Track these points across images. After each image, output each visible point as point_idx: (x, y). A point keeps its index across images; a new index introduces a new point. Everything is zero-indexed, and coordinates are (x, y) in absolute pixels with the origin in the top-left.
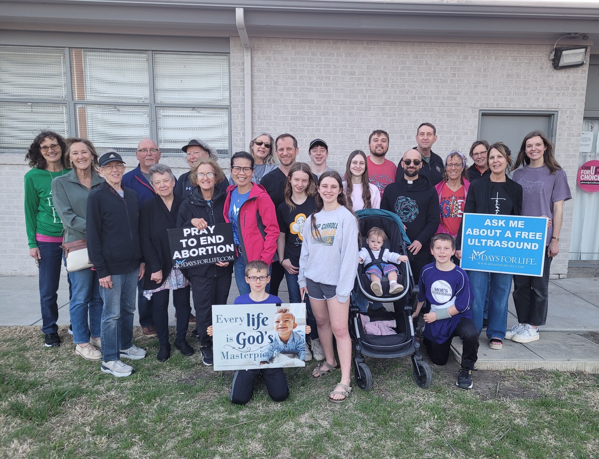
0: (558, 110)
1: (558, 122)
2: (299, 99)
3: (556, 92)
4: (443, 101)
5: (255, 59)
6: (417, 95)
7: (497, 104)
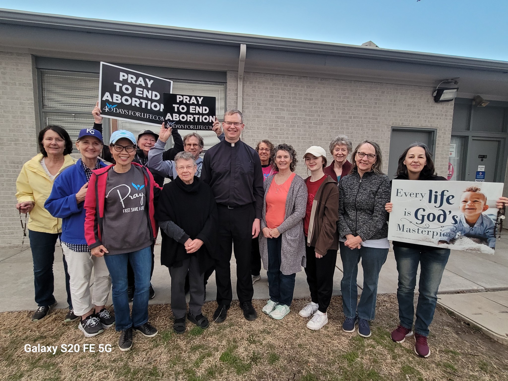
0: (437, 128)
1: (437, 136)
2: (275, 116)
3: (436, 117)
4: (369, 120)
5: (245, 87)
6: (353, 116)
7: (402, 123)
